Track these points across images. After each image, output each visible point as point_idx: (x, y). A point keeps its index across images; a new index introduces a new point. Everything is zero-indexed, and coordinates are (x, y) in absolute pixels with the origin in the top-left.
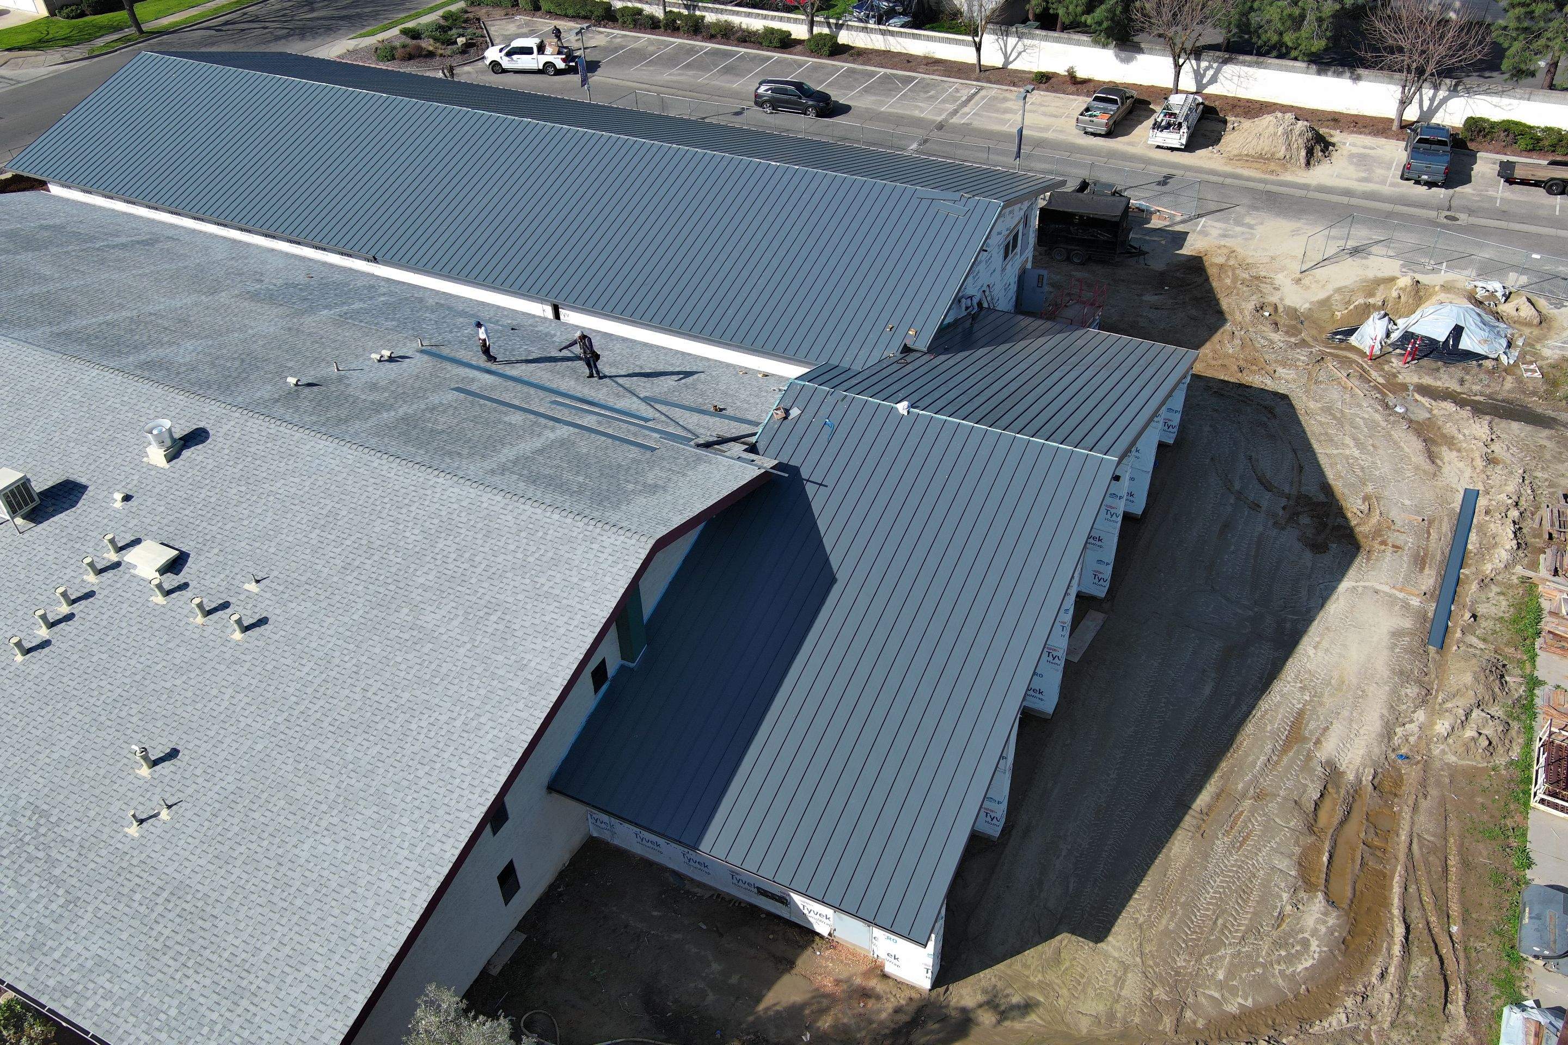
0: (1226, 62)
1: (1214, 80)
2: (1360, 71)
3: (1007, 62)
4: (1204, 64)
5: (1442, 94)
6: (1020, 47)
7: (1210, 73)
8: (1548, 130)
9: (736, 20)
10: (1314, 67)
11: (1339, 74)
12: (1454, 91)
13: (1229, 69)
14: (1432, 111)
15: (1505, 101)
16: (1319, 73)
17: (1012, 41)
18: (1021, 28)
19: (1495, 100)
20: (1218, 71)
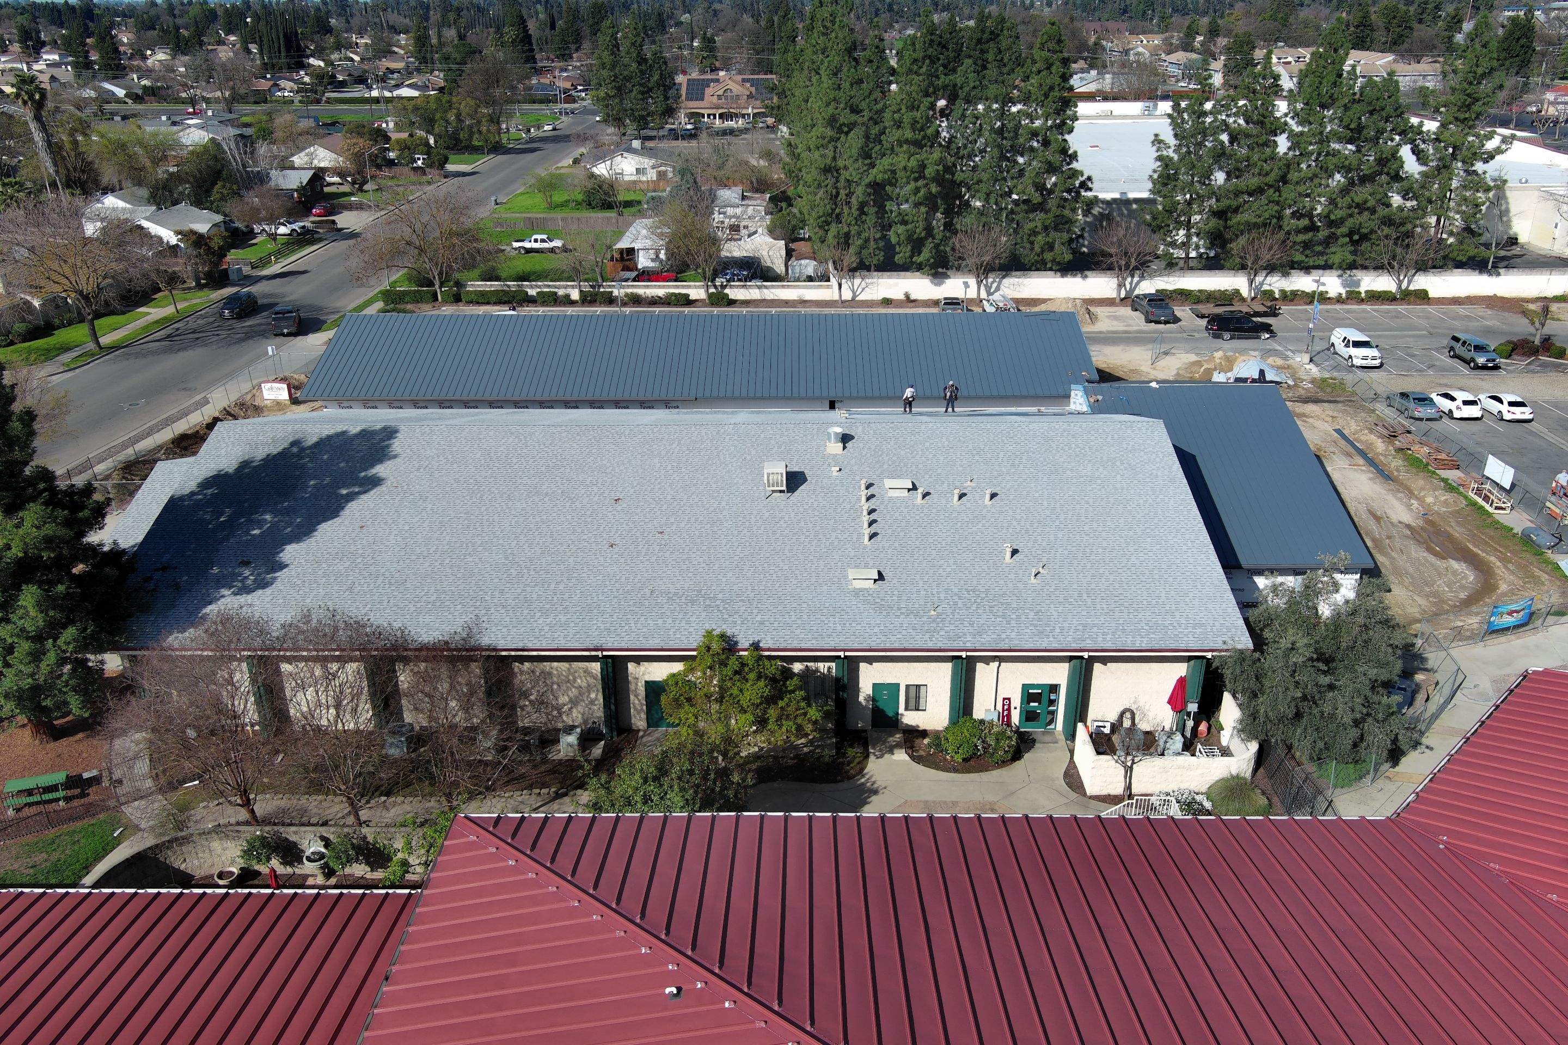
0: (1004, 277)
1: (998, 289)
2: (1088, 273)
3: (854, 296)
4: (990, 280)
5: (1136, 279)
6: (863, 284)
7: (995, 285)
8: (1200, 291)
9: (640, 291)
10: (1059, 274)
11: (1075, 276)
12: (1142, 277)
13: (1007, 281)
14: (1132, 290)
15: (1171, 279)
16: (1062, 276)
17: (857, 281)
18: (865, 273)
19: (1166, 279)
20: (1000, 283)
